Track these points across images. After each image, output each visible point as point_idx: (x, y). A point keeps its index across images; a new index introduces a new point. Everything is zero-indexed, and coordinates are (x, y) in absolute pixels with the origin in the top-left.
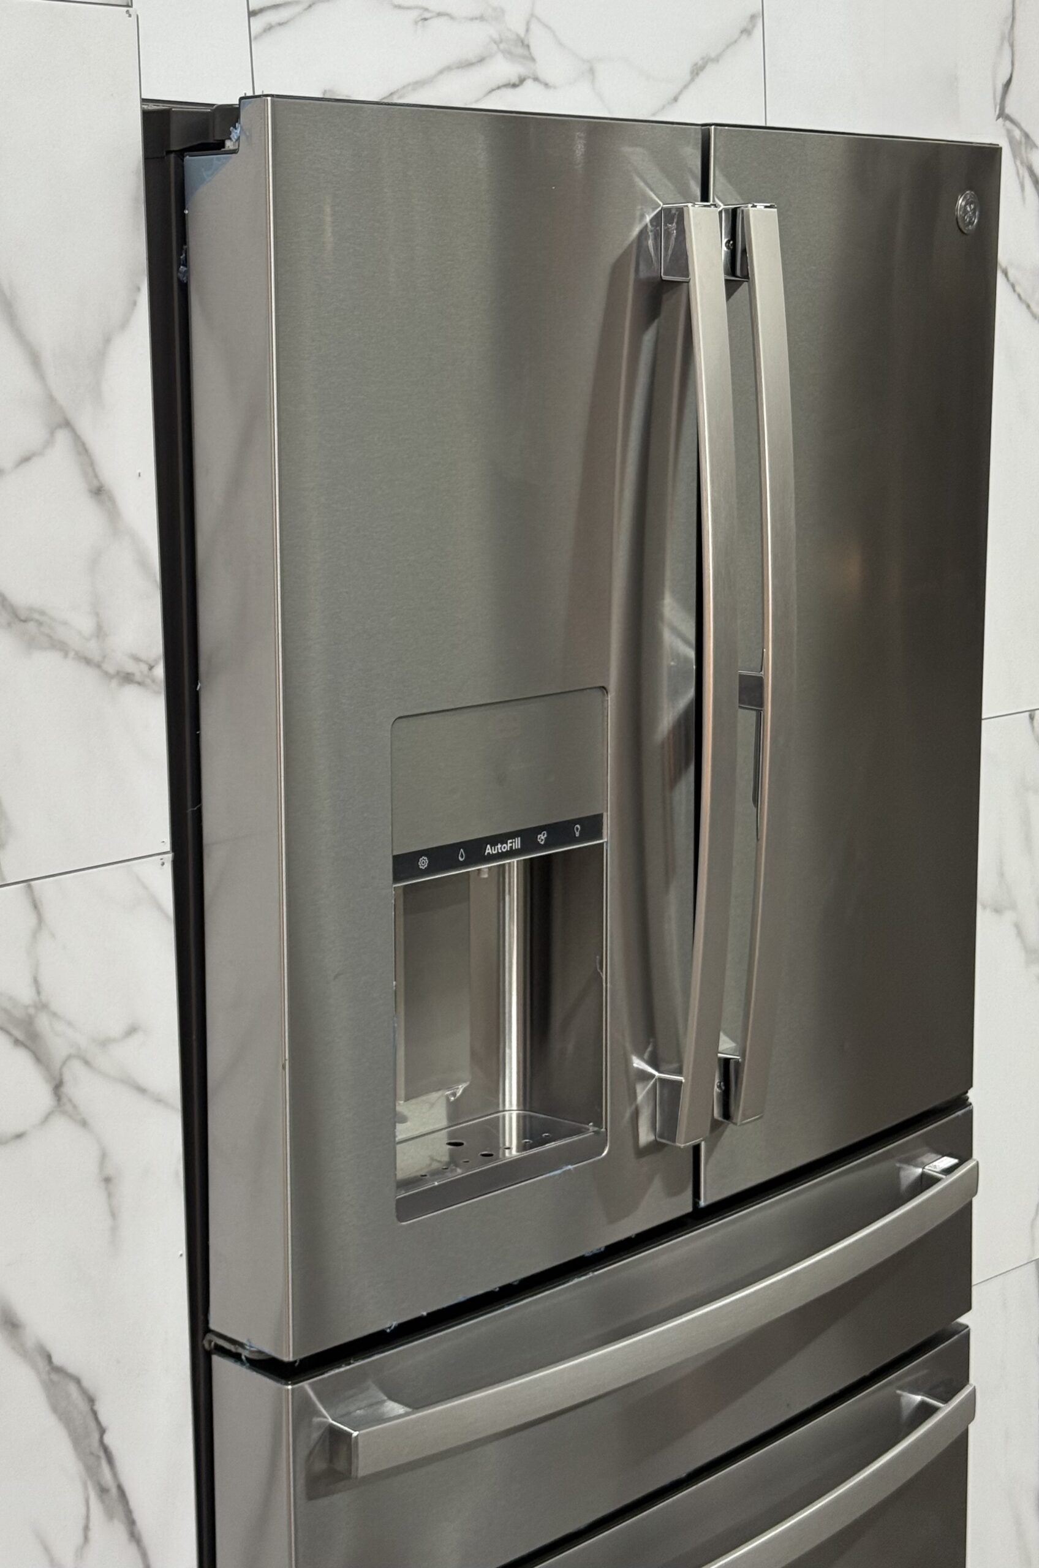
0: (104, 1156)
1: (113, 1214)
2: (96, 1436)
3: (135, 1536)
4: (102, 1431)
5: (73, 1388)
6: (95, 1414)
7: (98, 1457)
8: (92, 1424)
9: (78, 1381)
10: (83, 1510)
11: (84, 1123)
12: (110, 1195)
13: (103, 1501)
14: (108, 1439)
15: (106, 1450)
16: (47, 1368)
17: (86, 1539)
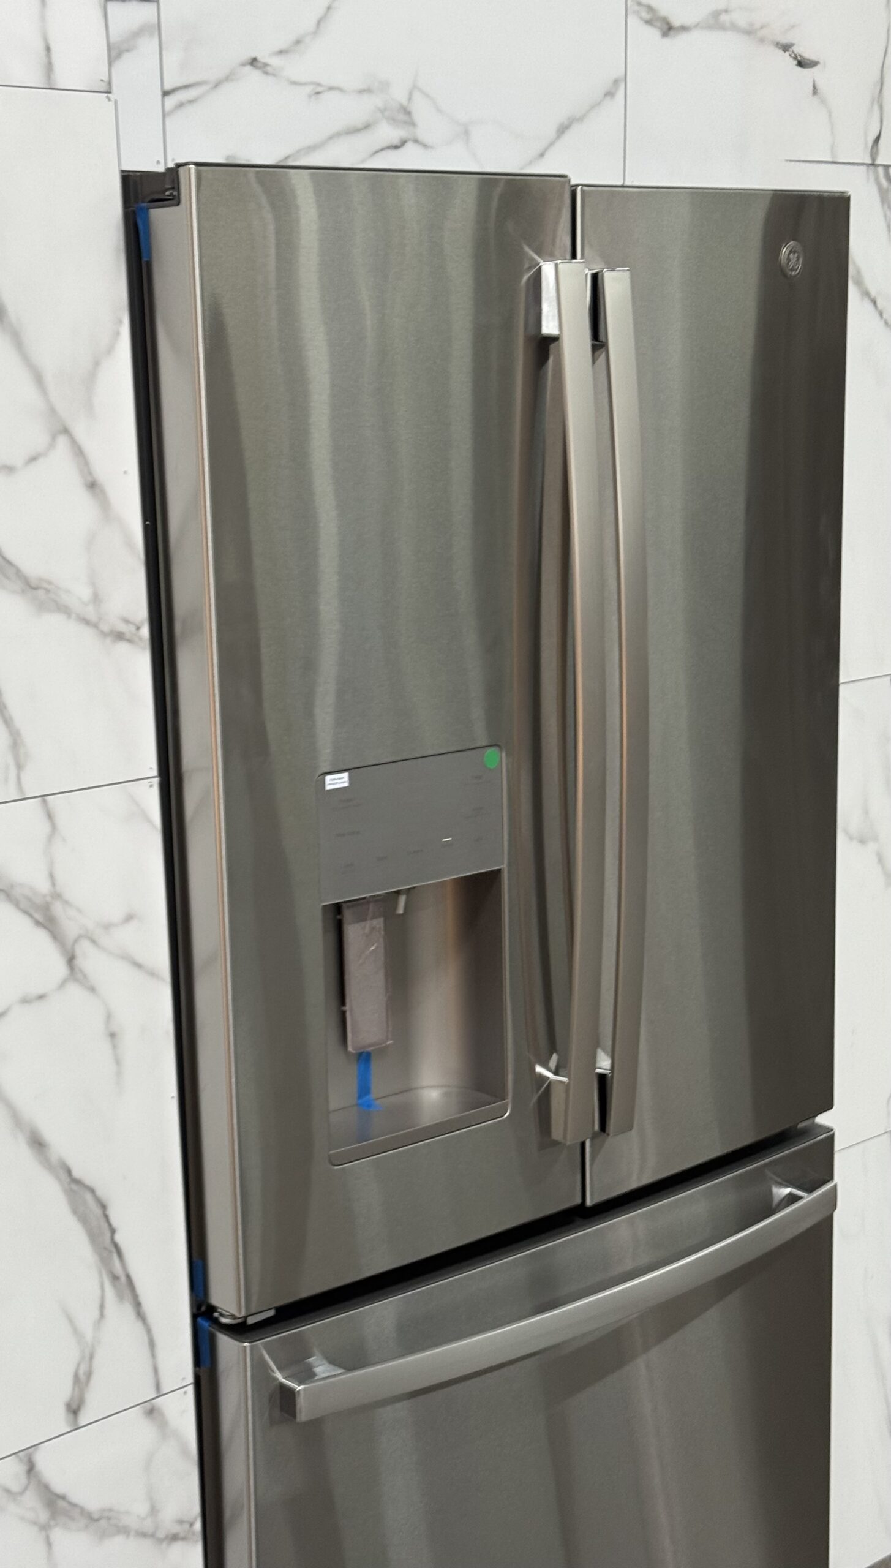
0: (109, 1017)
1: (118, 1062)
2: (108, 1235)
3: (140, 1315)
4: (113, 1231)
5: (88, 1197)
6: (106, 1217)
7: (110, 1252)
8: (105, 1225)
9: (92, 1191)
10: (98, 1292)
11: (92, 990)
12: (115, 1047)
13: (114, 1286)
14: (118, 1238)
15: (116, 1246)
16: (68, 1180)
17: (102, 1315)
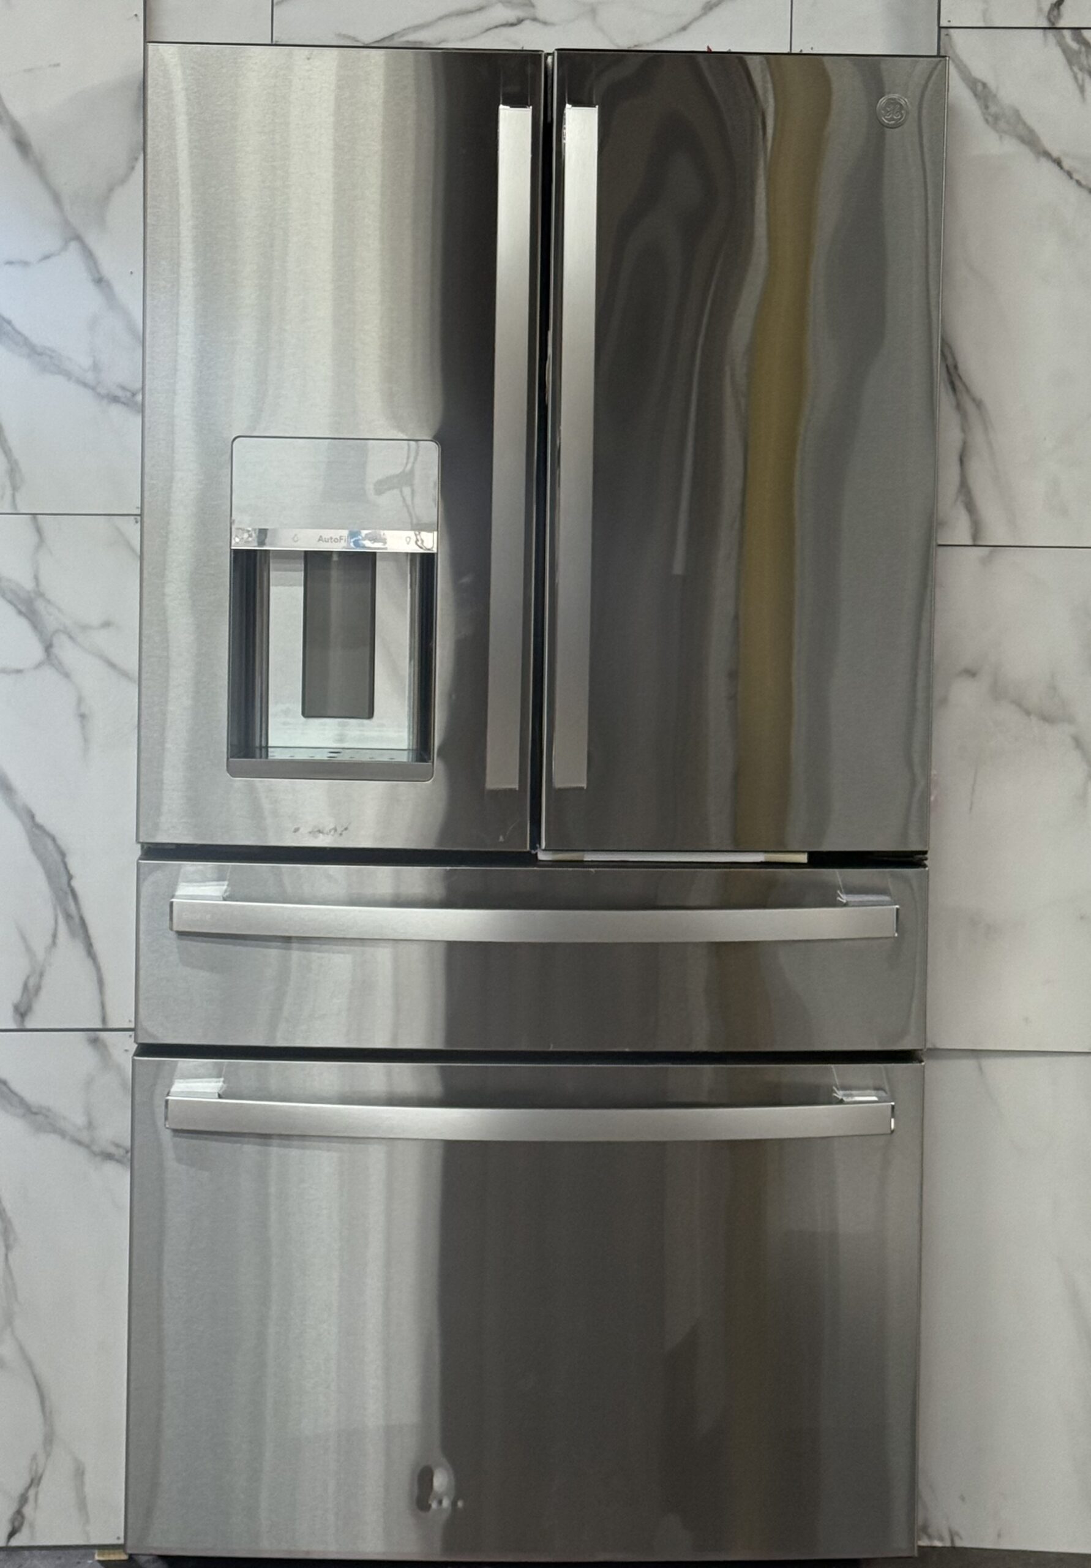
0: (80, 700)
1: (86, 740)
2: (64, 879)
3: (91, 955)
4: (70, 877)
5: (49, 842)
6: (66, 865)
7: (66, 893)
8: (63, 870)
9: (54, 839)
10: (52, 923)
11: (67, 675)
12: (83, 727)
13: (68, 921)
14: (74, 883)
15: (72, 890)
16: (31, 824)
17: (54, 942)
